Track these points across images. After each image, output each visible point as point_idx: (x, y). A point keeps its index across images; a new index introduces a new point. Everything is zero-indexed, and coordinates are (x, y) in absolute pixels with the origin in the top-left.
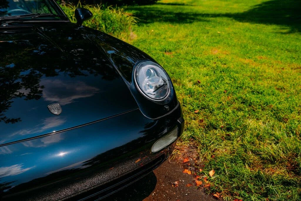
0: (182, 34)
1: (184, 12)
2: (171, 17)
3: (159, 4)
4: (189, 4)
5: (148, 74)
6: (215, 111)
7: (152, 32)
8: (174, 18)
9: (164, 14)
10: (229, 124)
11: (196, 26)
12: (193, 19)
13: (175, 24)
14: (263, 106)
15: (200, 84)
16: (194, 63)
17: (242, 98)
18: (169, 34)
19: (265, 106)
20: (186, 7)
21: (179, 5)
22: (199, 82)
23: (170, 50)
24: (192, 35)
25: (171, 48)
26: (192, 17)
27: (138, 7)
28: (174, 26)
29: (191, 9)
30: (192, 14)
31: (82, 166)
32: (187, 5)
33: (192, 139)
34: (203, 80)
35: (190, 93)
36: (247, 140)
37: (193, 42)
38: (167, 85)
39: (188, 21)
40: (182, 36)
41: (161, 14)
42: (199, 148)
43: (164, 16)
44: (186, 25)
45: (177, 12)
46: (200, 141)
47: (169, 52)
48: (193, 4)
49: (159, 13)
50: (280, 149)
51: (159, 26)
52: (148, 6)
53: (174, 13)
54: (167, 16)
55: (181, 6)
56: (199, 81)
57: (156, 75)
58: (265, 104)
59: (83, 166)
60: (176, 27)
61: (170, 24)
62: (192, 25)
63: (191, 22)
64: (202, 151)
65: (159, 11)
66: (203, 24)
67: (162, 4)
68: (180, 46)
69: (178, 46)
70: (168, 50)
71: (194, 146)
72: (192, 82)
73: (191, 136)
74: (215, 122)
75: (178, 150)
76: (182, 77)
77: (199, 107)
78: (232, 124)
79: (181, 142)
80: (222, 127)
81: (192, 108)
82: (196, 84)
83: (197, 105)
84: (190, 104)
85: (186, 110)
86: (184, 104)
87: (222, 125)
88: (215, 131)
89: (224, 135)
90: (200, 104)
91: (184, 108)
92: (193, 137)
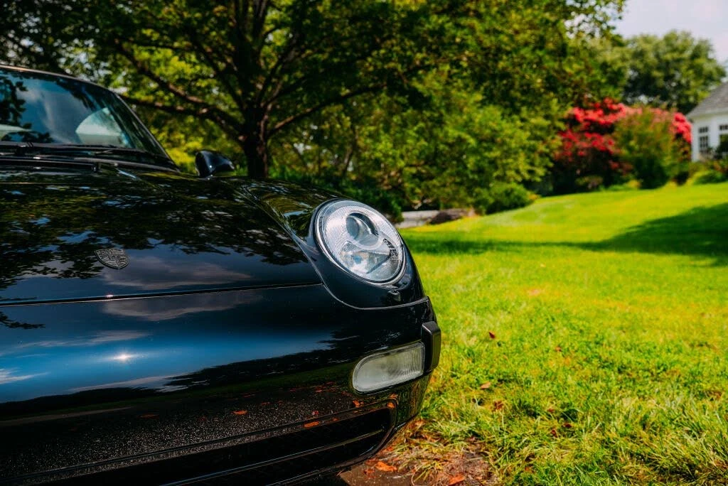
0: (455, 270)
6: (532, 383)
8: (439, 248)
10: (568, 405)
11: (488, 258)
12: (484, 248)
14: (654, 373)
15: (497, 340)
17: (600, 358)
19: (659, 371)
22: (492, 336)
24: (480, 269)
30: (481, 242)
31: (165, 385)
33: (472, 437)
34: (504, 335)
35: (469, 355)
36: (617, 430)
37: (480, 280)
38: (397, 255)
40: (455, 272)
42: (490, 456)
46: (495, 441)
50: (707, 447)
56: (493, 334)
57: (369, 231)
58: (659, 368)
59: (168, 385)
62: (480, 256)
64: (498, 461)
71: (479, 454)
72: (475, 338)
73: (470, 432)
74: (532, 400)
75: (437, 460)
76: (451, 330)
77: (493, 378)
78: (577, 404)
79: (445, 445)
80: (550, 411)
81: (473, 380)
82: (487, 340)
83: (487, 374)
84: (469, 372)
85: (458, 381)
86: (454, 373)
87: (551, 407)
88: (533, 422)
89: (557, 425)
90: (495, 371)
91: (454, 380)
92: (475, 436)
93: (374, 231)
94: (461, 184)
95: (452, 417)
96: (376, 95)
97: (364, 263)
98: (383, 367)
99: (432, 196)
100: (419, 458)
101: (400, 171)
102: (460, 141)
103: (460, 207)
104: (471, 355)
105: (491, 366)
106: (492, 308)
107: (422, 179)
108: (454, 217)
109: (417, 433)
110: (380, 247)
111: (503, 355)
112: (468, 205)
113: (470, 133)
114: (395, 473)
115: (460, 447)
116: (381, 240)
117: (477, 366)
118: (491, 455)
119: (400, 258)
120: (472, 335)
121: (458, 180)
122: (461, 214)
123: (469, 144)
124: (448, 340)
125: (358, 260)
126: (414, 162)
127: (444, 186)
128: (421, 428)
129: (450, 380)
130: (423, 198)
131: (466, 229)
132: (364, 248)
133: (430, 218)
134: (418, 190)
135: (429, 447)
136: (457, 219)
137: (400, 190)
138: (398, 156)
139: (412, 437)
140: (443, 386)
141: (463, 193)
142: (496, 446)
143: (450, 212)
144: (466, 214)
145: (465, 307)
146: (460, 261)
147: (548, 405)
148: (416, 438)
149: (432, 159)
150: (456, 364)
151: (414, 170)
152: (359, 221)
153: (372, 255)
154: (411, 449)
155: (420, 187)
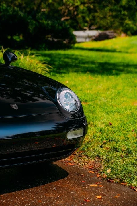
0: (102, 87)
1: (112, 61)
2: (92, 67)
3: (78, 48)
4: (123, 50)
5: (66, 96)
6: (120, 142)
7: (67, 83)
8: (96, 69)
9: (84, 63)
10: (129, 149)
11: (122, 79)
12: (122, 71)
13: (96, 75)
15: (112, 126)
16: (109, 112)
18: (87, 86)
20: (116, 54)
21: (107, 51)
22: (110, 124)
23: (86, 101)
24: (115, 87)
25: (87, 99)
26: (121, 68)
27: (47, 52)
28: (94, 78)
29: (124, 58)
30: (122, 64)
32: (120, 52)
34: (115, 124)
35: (100, 131)
37: (113, 95)
38: (78, 104)
39: (114, 73)
40: (102, 88)
41: (79, 63)
43: (83, 65)
44: (111, 77)
45: (101, 61)
47: (85, 102)
48: (129, 51)
49: (77, 62)
51: (75, 77)
52: (62, 52)
53: (98, 63)
54: (87, 66)
55: (110, 54)
56: (111, 123)
57: (71, 97)
60: (97, 79)
61: (89, 76)
62: (119, 77)
63: (117, 74)
65: (76, 59)
66: (133, 77)
67: (82, 49)
68: (98, 97)
69: (95, 98)
70: (83, 100)
71: (99, 161)
72: (104, 125)
73: (97, 155)
74: (117, 147)
75: (86, 162)
76: (95, 121)
77: (107, 139)
78: (132, 149)
79: (89, 158)
80: (123, 150)
81: (100, 139)
82: (108, 126)
83: (105, 138)
84: (99, 137)
85: (95, 140)
86: (94, 137)
87: (124, 149)
88: (117, 153)
89: (124, 154)
90: (108, 137)
91: (93, 139)
92: (98, 156)
95: (92, 151)
97: (69, 106)
98: (73, 133)
99: (96, 24)
100: (81, 162)
104: (101, 131)
105: (107, 135)
106: (114, 111)
108: (110, 37)
109: (80, 155)
111: (113, 132)
114: (74, 165)
115: (93, 160)
116: (73, 100)
117: (102, 135)
118: (102, 162)
119: (78, 105)
120: (103, 123)
122: (115, 34)
124: (93, 125)
125: (67, 105)
127: (105, 17)
128: (82, 154)
129: (92, 139)
133: (94, 36)
135: (84, 159)
136: (113, 38)
139: (79, 156)
140: (90, 141)
142: (104, 159)
145: (102, 111)
146: (107, 80)
147: (123, 148)
148: (80, 156)
150: (95, 134)
152: (68, 94)
153: (71, 104)
154: (78, 159)
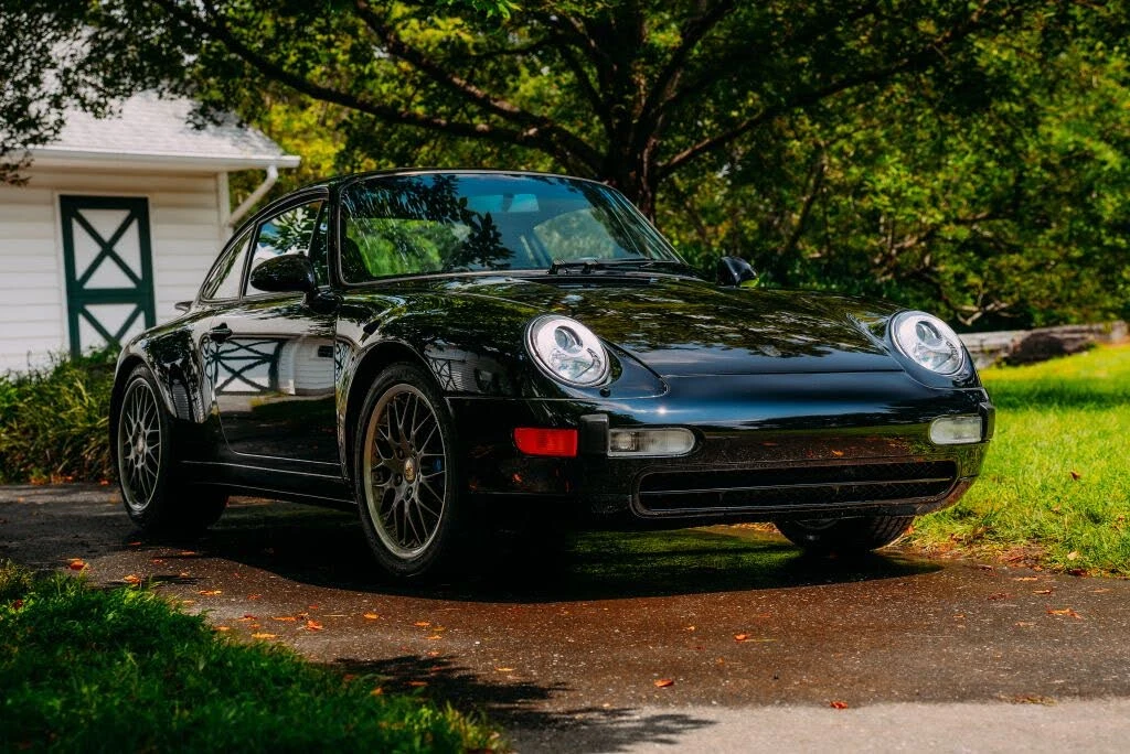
22: (1075, 476)
56: (1077, 474)
93: (938, 335)
94: (1084, 262)
96: (883, 87)
97: (930, 361)
98: (951, 431)
99: (1009, 294)
101: (931, 234)
102: (1081, 157)
103: (1085, 319)
107: (983, 254)
108: (1071, 346)
110: (943, 347)
112: (1105, 315)
113: (1105, 137)
116: (944, 342)
119: (960, 357)
121: (1076, 253)
122: (1092, 338)
123: (1104, 163)
125: (925, 359)
126: (963, 213)
127: (1041, 268)
130: (986, 301)
131: (1102, 374)
132: (930, 348)
133: (1006, 348)
134: (973, 279)
136: (1080, 350)
137: (929, 281)
138: (924, 199)
141: (1089, 286)
143: (1058, 332)
144: (1105, 336)
149: (1009, 204)
151: (963, 233)
152: (925, 328)
153: (938, 354)
155: (979, 272)
